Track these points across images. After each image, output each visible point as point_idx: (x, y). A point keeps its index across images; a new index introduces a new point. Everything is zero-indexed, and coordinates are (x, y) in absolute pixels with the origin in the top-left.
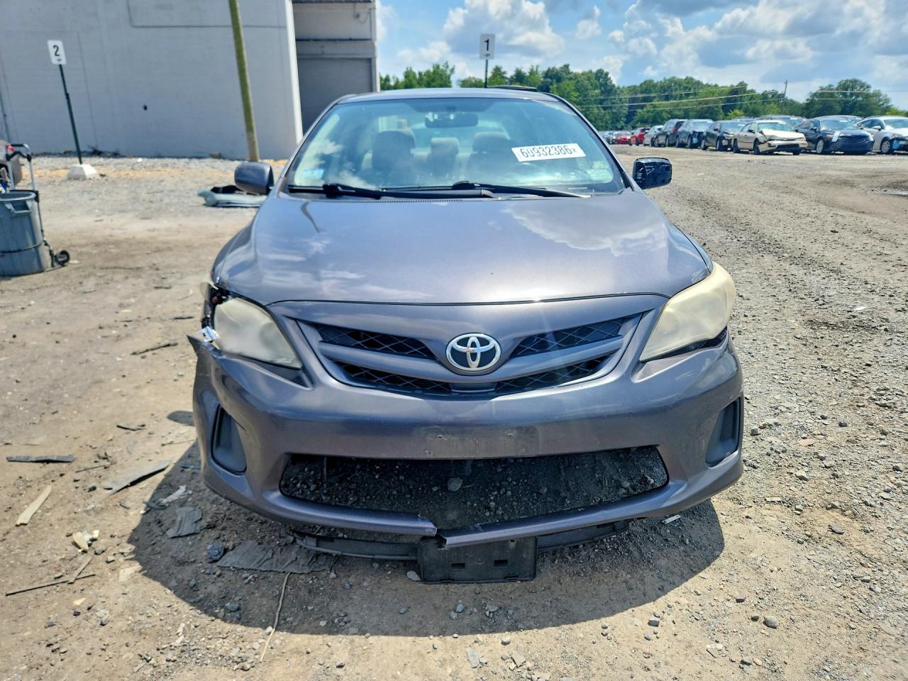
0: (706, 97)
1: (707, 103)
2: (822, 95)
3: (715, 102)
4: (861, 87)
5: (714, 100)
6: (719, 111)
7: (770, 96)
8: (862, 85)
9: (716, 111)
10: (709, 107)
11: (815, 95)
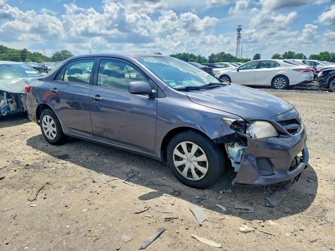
0: (11, 53)
1: (14, 56)
2: (57, 55)
3: (17, 55)
4: (68, 53)
5: (16, 55)
6: (20, 59)
7: (37, 54)
8: (69, 52)
9: (19, 59)
10: (15, 57)
11: (54, 55)
